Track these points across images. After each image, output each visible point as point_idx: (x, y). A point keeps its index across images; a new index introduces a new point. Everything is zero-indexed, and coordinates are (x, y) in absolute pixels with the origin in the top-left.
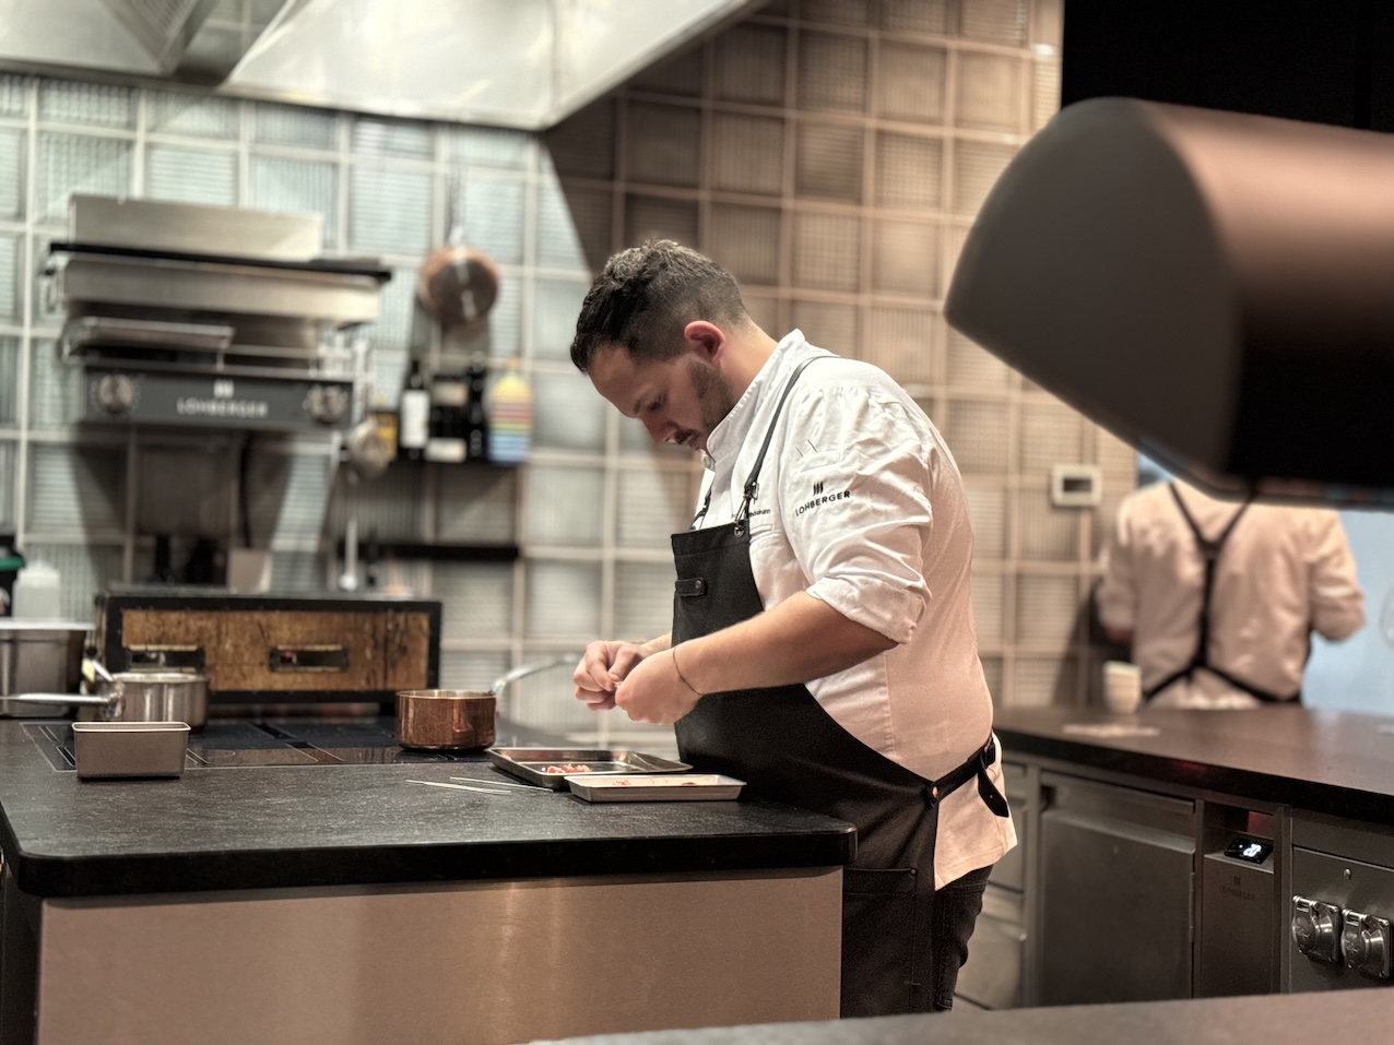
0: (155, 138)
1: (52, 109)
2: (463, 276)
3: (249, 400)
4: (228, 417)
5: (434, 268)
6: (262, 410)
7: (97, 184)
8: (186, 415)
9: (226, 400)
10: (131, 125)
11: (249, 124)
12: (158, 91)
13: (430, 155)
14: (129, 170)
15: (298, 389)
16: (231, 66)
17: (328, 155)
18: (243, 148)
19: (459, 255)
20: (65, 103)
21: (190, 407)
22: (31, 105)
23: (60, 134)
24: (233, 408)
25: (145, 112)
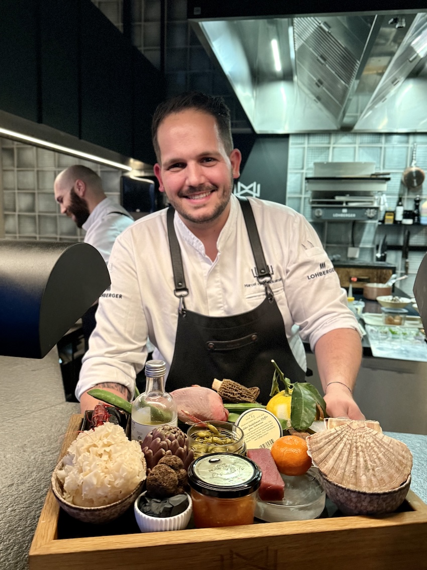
0: (335, 146)
1: (311, 142)
2: (414, 175)
3: (351, 213)
4: (346, 217)
5: (407, 173)
6: (354, 215)
7: (320, 159)
8: (335, 217)
9: (345, 213)
10: (329, 143)
11: (358, 139)
12: (336, 134)
13: (407, 142)
14: (328, 154)
15: (364, 210)
16: (354, 125)
17: (379, 145)
18: (357, 146)
19: (414, 169)
20: (314, 139)
21: (336, 215)
22: (306, 141)
23: (313, 147)
24: (347, 215)
25: (333, 139)
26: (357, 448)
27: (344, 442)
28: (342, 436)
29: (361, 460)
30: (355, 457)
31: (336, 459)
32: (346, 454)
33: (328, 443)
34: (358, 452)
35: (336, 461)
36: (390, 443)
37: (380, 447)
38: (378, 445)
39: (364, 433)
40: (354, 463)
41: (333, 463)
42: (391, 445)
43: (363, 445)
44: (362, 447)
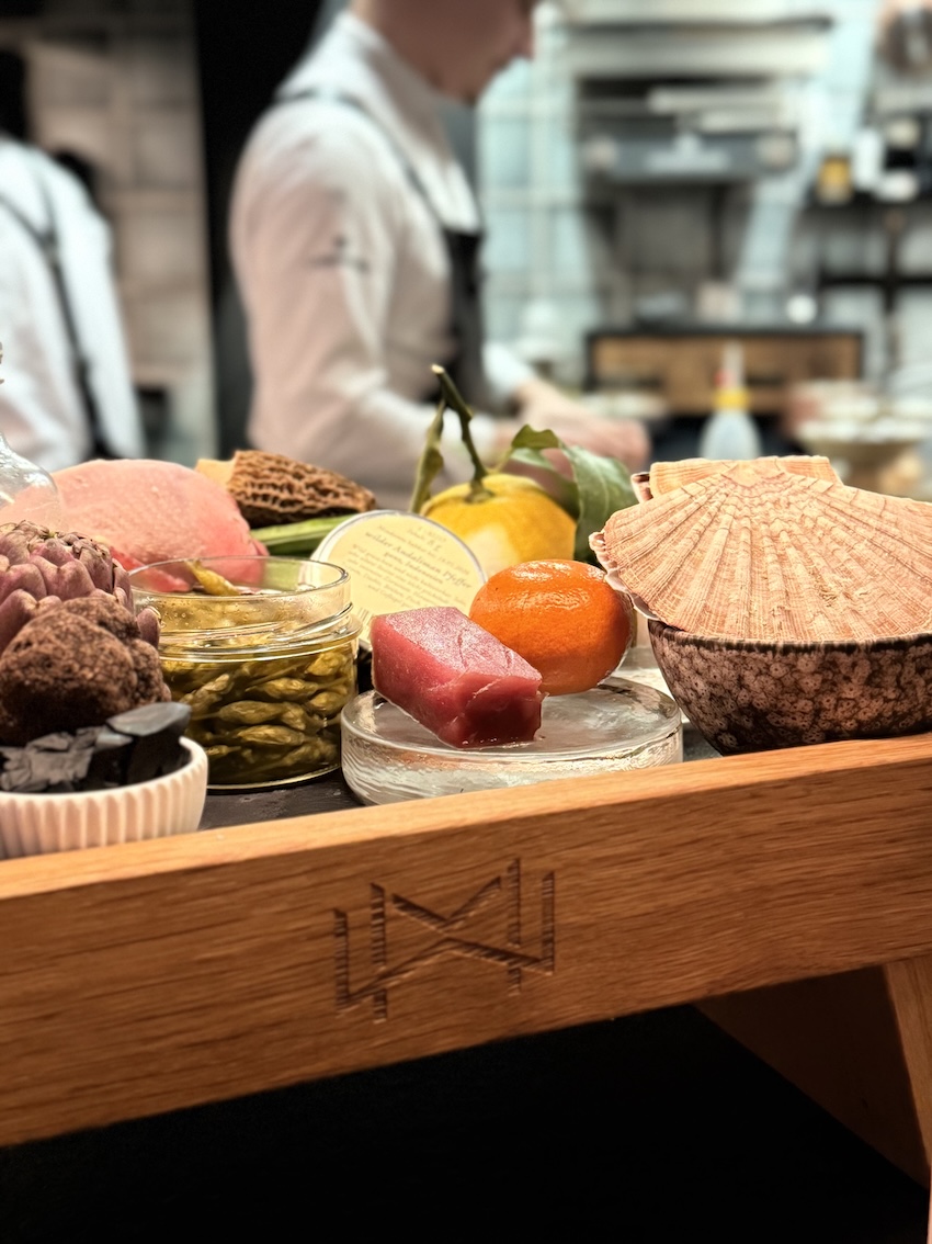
26: (774, 538)
27: (723, 525)
28: (712, 508)
29: (800, 571)
30: (777, 565)
31: (711, 578)
32: (742, 560)
33: (668, 535)
34: (780, 552)
35: (712, 586)
36: (884, 509)
37: (852, 525)
38: (843, 519)
39: (786, 492)
40: (776, 583)
41: (705, 592)
42: (888, 515)
43: (795, 528)
44: (790, 533)
